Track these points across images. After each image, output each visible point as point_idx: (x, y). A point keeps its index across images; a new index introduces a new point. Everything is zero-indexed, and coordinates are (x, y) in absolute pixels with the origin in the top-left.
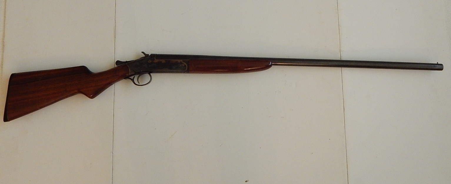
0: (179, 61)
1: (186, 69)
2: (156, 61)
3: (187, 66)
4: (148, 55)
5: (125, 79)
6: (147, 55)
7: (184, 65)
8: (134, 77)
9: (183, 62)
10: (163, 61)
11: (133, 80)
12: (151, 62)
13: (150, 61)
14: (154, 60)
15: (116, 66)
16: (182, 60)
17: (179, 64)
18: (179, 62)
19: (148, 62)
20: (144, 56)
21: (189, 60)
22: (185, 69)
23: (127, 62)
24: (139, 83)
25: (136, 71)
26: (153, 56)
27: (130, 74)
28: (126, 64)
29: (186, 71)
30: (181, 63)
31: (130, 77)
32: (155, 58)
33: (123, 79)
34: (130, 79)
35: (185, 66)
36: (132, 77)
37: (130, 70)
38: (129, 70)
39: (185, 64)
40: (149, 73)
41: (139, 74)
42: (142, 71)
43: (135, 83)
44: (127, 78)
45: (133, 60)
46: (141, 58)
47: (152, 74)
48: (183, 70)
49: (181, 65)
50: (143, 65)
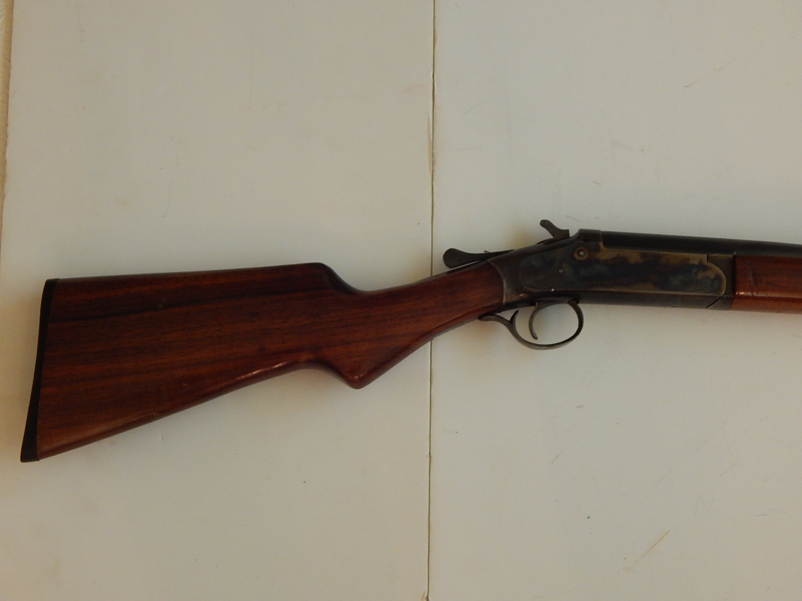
0: (695, 258)
1: (723, 293)
2: (606, 254)
3: (725, 278)
4: (567, 232)
5: (481, 318)
7: (712, 276)
8: (516, 313)
9: (710, 265)
10: (633, 255)
11: (510, 325)
12: (587, 256)
13: (583, 255)
14: (597, 249)
16: (704, 256)
17: (695, 271)
18: (696, 262)
19: (576, 255)
20: (550, 237)
21: (730, 256)
22: (719, 289)
24: (535, 338)
25: (532, 290)
26: (588, 237)
27: (504, 300)
28: (489, 260)
29: (721, 298)
30: (702, 267)
31: (500, 314)
32: (601, 244)
33: (474, 319)
34: (502, 320)
35: (718, 277)
36: (507, 315)
37: (505, 286)
38: (502, 283)
39: (719, 270)
40: (572, 300)
41: (537, 304)
42: (553, 290)
43: (520, 335)
44: (489, 317)
45: (513, 250)
46: (540, 244)
47: (581, 306)
48: (712, 294)
49: (700, 275)
50: (558, 270)
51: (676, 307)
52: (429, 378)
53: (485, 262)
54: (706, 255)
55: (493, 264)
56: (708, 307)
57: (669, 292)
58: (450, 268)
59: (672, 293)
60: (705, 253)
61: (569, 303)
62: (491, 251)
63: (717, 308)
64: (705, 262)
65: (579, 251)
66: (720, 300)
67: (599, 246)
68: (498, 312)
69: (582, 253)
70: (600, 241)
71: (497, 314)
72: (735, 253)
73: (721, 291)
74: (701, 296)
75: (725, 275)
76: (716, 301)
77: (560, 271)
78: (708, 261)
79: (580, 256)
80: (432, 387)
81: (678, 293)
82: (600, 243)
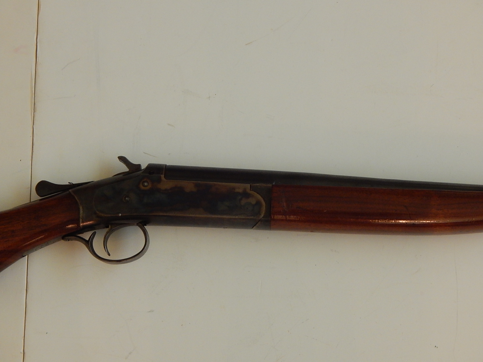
0: (240, 187)
1: (262, 216)
2: (166, 184)
3: (264, 203)
4: (139, 166)
5: (63, 238)
6: (134, 168)
7: (253, 202)
8: (94, 234)
9: (252, 193)
10: (189, 186)
11: (89, 244)
12: (150, 186)
13: (147, 185)
14: (159, 181)
15: (36, 197)
16: (248, 186)
17: (239, 197)
18: (240, 191)
20: (127, 170)
21: (270, 185)
22: (259, 213)
23: (71, 186)
24: (109, 255)
27: (80, 225)
28: (70, 190)
29: (260, 220)
30: (245, 195)
31: (80, 235)
32: (163, 176)
33: (59, 240)
34: (83, 240)
35: (258, 203)
36: (87, 236)
37: (81, 212)
38: (79, 209)
39: (259, 197)
40: (139, 223)
41: (110, 226)
42: (120, 215)
43: (96, 252)
44: (69, 237)
45: (93, 181)
46: (115, 176)
47: (147, 228)
48: (252, 217)
49: (244, 202)
50: (125, 197)
51: (227, 228)
52: (25, 288)
53: (68, 192)
54: (250, 185)
55: (73, 194)
56: (253, 228)
57: (216, 216)
58: (41, 197)
59: (219, 216)
60: (248, 183)
61: (137, 225)
62: (74, 182)
63: (259, 228)
64: (248, 191)
65: (144, 182)
66: (259, 222)
67: (160, 177)
68: (79, 234)
69: (146, 184)
70: (162, 174)
71: (78, 235)
72: (274, 184)
73: (260, 215)
74: (243, 219)
75: (265, 201)
76: (257, 223)
77: (127, 199)
78: (250, 190)
79: (144, 186)
80: (27, 295)
81: (225, 217)
82: (161, 175)
